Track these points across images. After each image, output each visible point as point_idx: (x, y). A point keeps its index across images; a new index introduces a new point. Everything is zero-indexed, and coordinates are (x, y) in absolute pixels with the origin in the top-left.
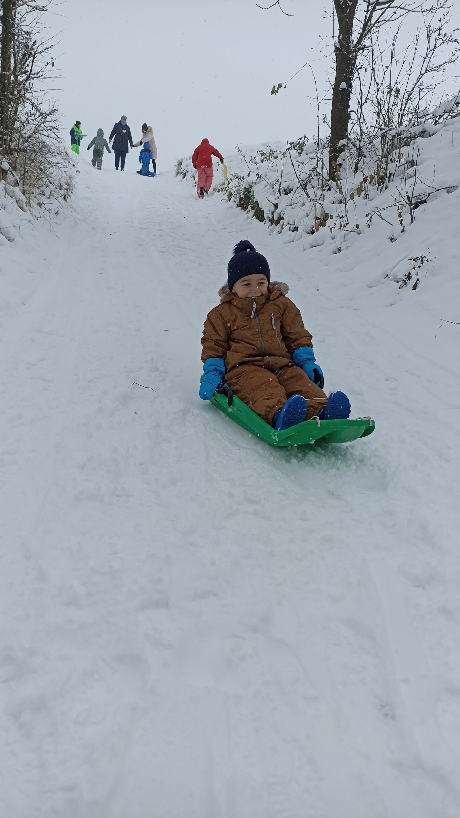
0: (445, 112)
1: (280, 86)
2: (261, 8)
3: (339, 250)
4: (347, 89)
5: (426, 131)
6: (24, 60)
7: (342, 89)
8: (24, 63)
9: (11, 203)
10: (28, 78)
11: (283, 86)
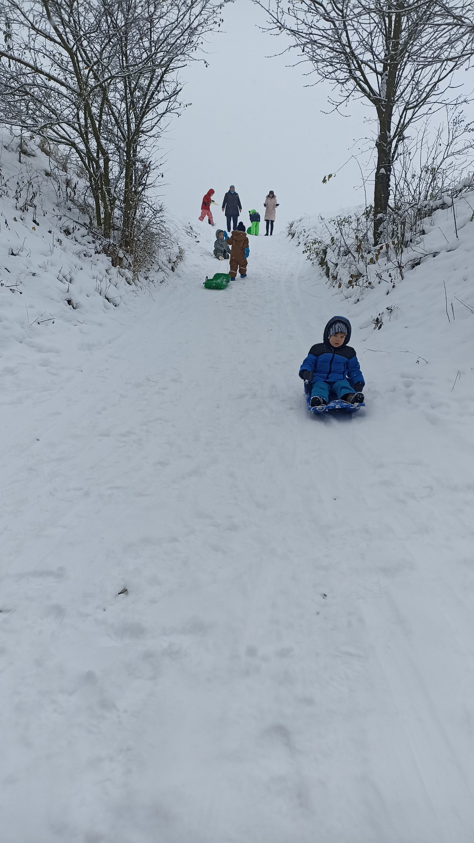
0: (465, 186)
1: (330, 176)
2: (325, 113)
3: (358, 300)
4: (385, 173)
5: (445, 204)
6: (142, 176)
7: (381, 173)
8: (142, 178)
9: (122, 281)
10: (143, 189)
11: (333, 175)
